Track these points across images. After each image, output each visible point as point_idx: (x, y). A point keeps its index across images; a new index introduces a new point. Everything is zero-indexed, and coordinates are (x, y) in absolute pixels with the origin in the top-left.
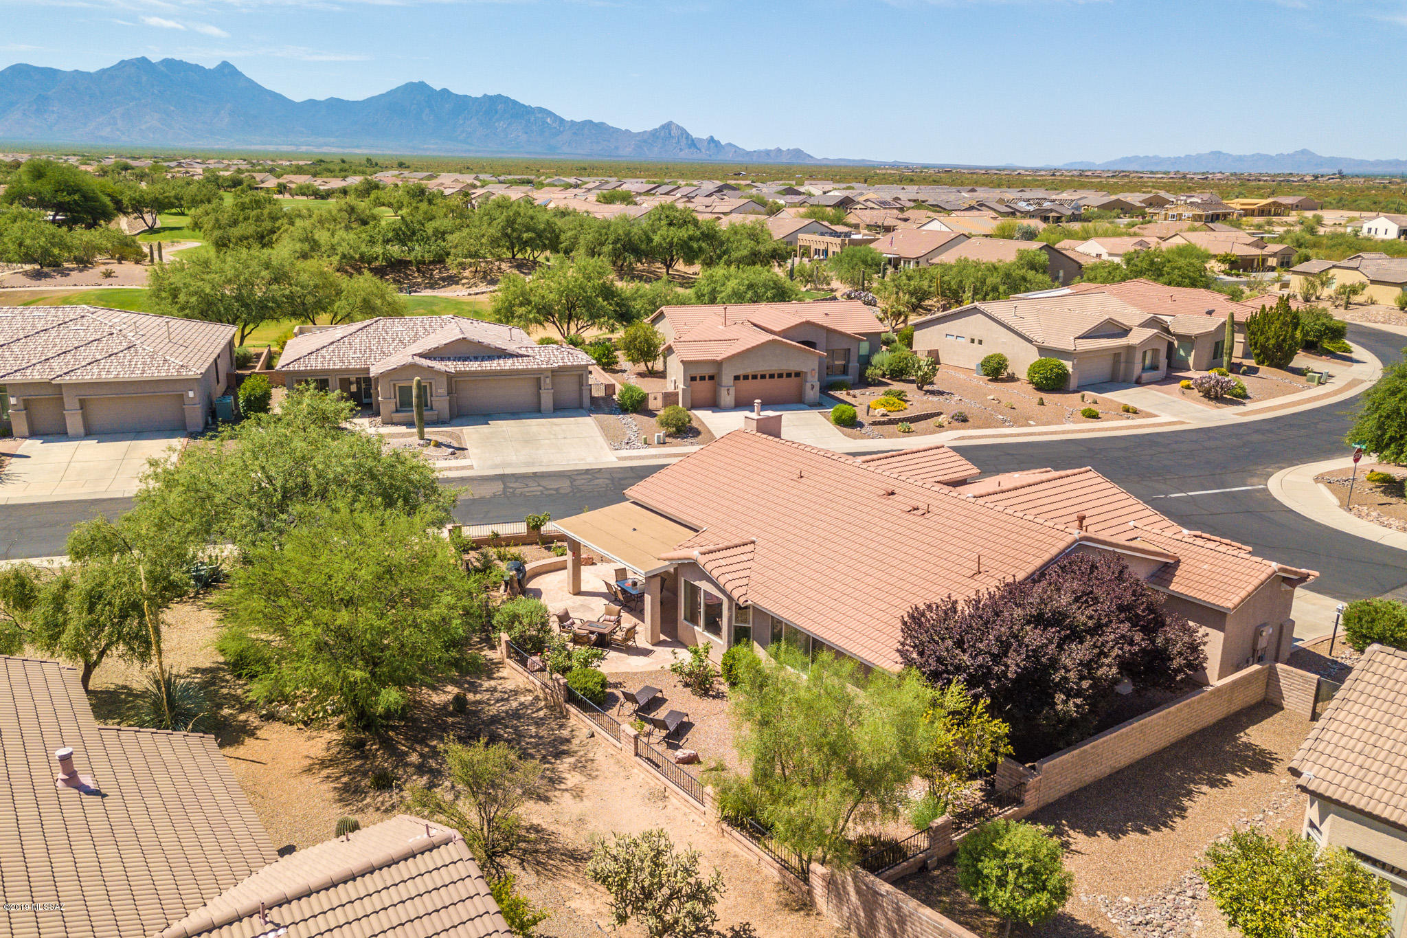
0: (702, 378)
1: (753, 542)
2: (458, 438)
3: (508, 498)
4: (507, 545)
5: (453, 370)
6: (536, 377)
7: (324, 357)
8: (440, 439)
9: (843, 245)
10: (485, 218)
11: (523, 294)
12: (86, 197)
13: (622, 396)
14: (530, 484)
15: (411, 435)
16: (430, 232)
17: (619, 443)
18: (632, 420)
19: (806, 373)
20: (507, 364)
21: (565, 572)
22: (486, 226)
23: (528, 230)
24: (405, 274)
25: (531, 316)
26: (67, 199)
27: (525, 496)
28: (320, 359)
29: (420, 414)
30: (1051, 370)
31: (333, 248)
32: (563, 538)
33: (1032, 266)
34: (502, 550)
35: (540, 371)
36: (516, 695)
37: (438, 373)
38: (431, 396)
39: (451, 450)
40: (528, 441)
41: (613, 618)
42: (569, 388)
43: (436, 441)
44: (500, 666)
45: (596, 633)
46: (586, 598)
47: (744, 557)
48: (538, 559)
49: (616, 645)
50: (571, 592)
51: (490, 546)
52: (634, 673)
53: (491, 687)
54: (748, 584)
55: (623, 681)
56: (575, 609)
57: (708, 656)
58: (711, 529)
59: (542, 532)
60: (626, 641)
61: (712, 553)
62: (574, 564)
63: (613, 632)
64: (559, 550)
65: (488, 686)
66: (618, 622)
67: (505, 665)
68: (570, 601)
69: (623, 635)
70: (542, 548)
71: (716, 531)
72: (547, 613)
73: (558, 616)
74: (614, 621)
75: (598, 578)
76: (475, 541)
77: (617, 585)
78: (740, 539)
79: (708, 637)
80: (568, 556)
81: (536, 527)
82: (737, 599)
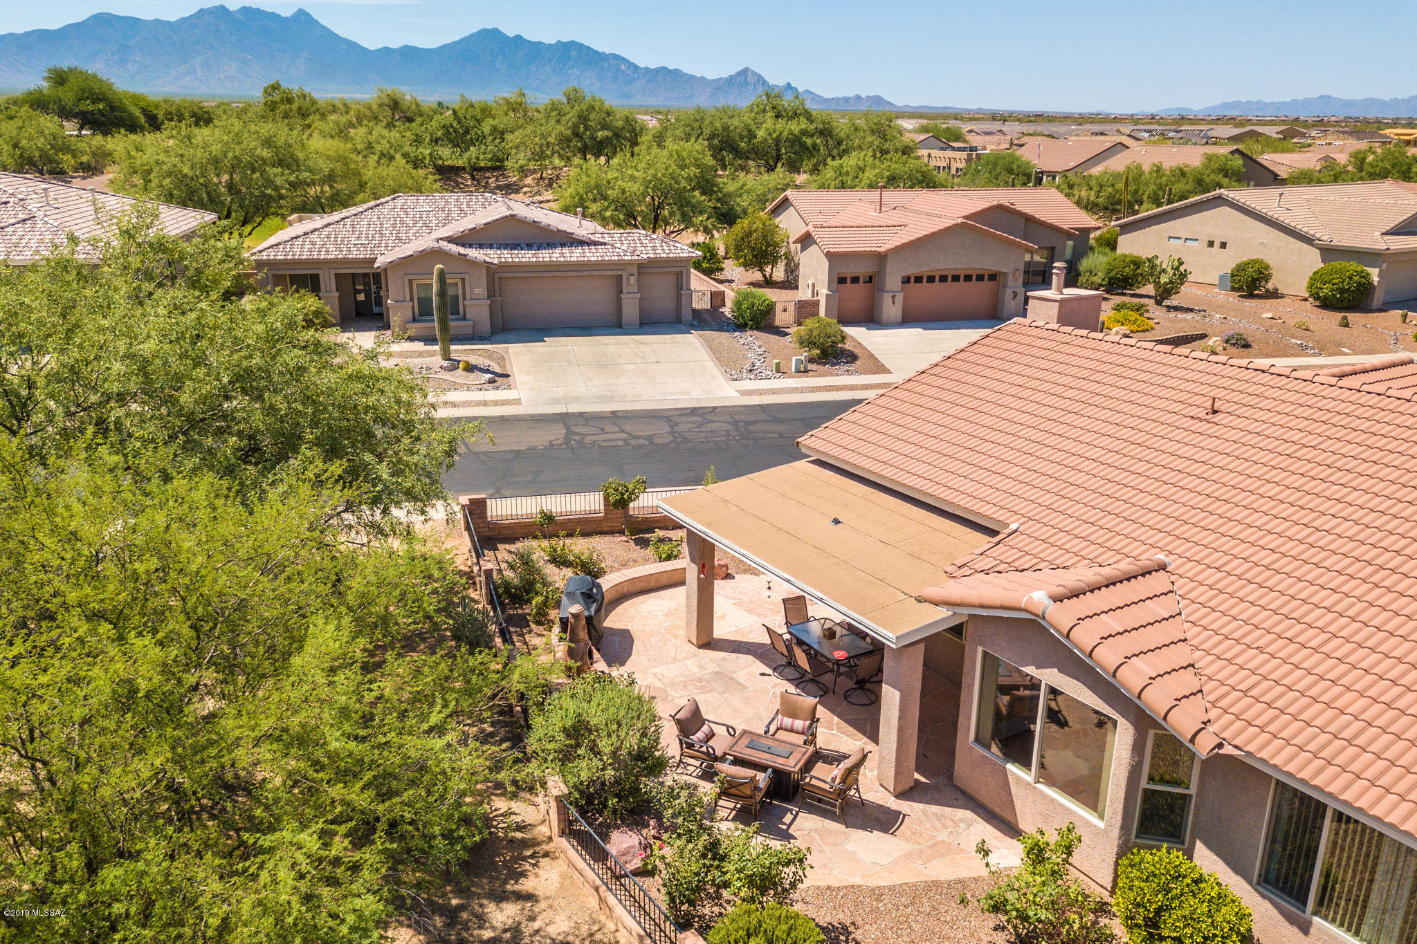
0: (855, 280)
1: (1162, 567)
2: (501, 360)
3: (572, 449)
4: (570, 535)
5: (496, 261)
6: (615, 274)
7: (313, 243)
8: (473, 360)
9: (969, 160)
10: (553, 114)
11: (598, 186)
12: (113, 108)
13: (738, 304)
14: (608, 428)
15: (432, 354)
16: (487, 130)
17: (734, 369)
18: (752, 338)
19: (1006, 274)
20: (574, 255)
22: (553, 122)
23: (604, 128)
24: (456, 182)
25: (608, 214)
26: (91, 108)
27: (600, 447)
28: (307, 246)
29: (444, 323)
30: (1351, 278)
31: (370, 146)
32: (669, 523)
33: (1225, 172)
34: (559, 543)
35: (621, 265)
37: (473, 263)
38: (464, 298)
39: (489, 376)
40: (604, 365)
41: (799, 724)
42: (662, 290)
43: (467, 363)
44: (532, 856)
45: (770, 771)
46: (723, 659)
47: (1159, 609)
48: (624, 565)
49: (820, 801)
50: (694, 641)
51: (535, 537)
52: (873, 890)
53: (506, 931)
54: (1200, 691)
55: (853, 924)
56: (710, 695)
57: (1070, 860)
58: (1030, 528)
59: (631, 513)
60: (842, 793)
61: (1077, 596)
62: (699, 578)
63: (808, 766)
64: (665, 548)
65: (499, 925)
66: (814, 735)
67: (546, 855)
68: (695, 669)
69: (838, 781)
70: (632, 543)
71: (1045, 532)
72: (654, 718)
73: (679, 722)
74: (803, 733)
75: (748, 611)
76: (509, 527)
77: (790, 633)
78: (1119, 556)
79: (1052, 800)
80: (684, 562)
81: (620, 503)
82: (1192, 740)
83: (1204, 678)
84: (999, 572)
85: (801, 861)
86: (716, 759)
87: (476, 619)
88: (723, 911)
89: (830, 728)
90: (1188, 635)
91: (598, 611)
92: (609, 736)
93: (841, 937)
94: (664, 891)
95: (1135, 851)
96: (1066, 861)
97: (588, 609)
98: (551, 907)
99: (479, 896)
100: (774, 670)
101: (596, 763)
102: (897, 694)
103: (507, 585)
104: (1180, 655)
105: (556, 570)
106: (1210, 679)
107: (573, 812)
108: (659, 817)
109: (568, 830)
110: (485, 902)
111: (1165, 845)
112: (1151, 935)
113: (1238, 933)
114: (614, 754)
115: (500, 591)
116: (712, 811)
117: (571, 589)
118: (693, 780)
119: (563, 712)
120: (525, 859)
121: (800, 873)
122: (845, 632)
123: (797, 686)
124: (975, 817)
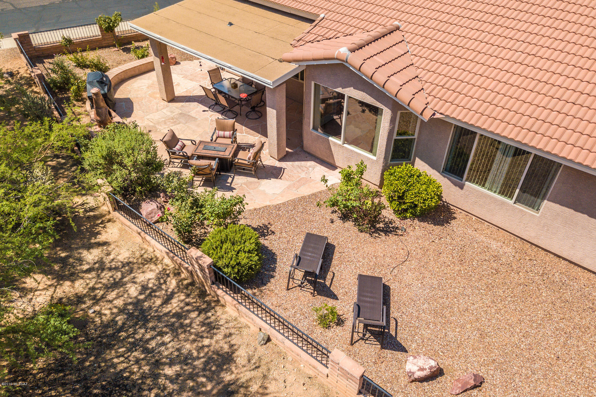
1: (398, 28)
4: (84, 50)
21: (153, 73)
32: (143, 38)
34: (79, 55)
36: (131, 271)
41: (227, 133)
44: (101, 223)
45: (217, 159)
46: (182, 106)
47: (398, 50)
48: (119, 64)
49: (244, 169)
50: (166, 99)
51: (64, 53)
52: (276, 206)
53: (95, 263)
54: (423, 89)
55: (269, 223)
56: (179, 125)
57: (363, 176)
58: (331, 16)
59: (117, 34)
60: (254, 164)
61: (361, 48)
62: (161, 65)
63: (235, 154)
64: (140, 52)
65: (90, 261)
66: (235, 138)
67: (109, 221)
68: (169, 114)
69: (251, 159)
70: (121, 51)
71: (338, 17)
72: (151, 142)
73: (165, 143)
74: (230, 138)
75: (191, 80)
76: (48, 49)
77: (214, 88)
78: (376, 26)
79: (351, 151)
80: (152, 58)
81: (109, 29)
82: (421, 114)
83: (423, 82)
84: (318, 41)
85: (241, 202)
86: (189, 158)
87: (37, 103)
88: (206, 231)
89: (242, 133)
90: (414, 61)
91: (109, 90)
92: (129, 157)
93: (265, 231)
94: (174, 229)
95: (391, 167)
96: (361, 177)
97: (103, 90)
98: (117, 246)
99: (77, 249)
100: (209, 108)
101: (124, 171)
102: (275, 111)
103: (53, 81)
104: (411, 72)
105: (81, 71)
106: (426, 82)
107: (119, 198)
108: (165, 191)
109: (118, 207)
110: (80, 251)
111: (404, 163)
112: (400, 203)
113: (437, 195)
114: (134, 166)
115: (52, 85)
116: (191, 184)
117: (90, 80)
118: (179, 170)
119: (100, 148)
120: (97, 225)
121: (242, 207)
122: (242, 84)
123: (222, 114)
124: (316, 164)
